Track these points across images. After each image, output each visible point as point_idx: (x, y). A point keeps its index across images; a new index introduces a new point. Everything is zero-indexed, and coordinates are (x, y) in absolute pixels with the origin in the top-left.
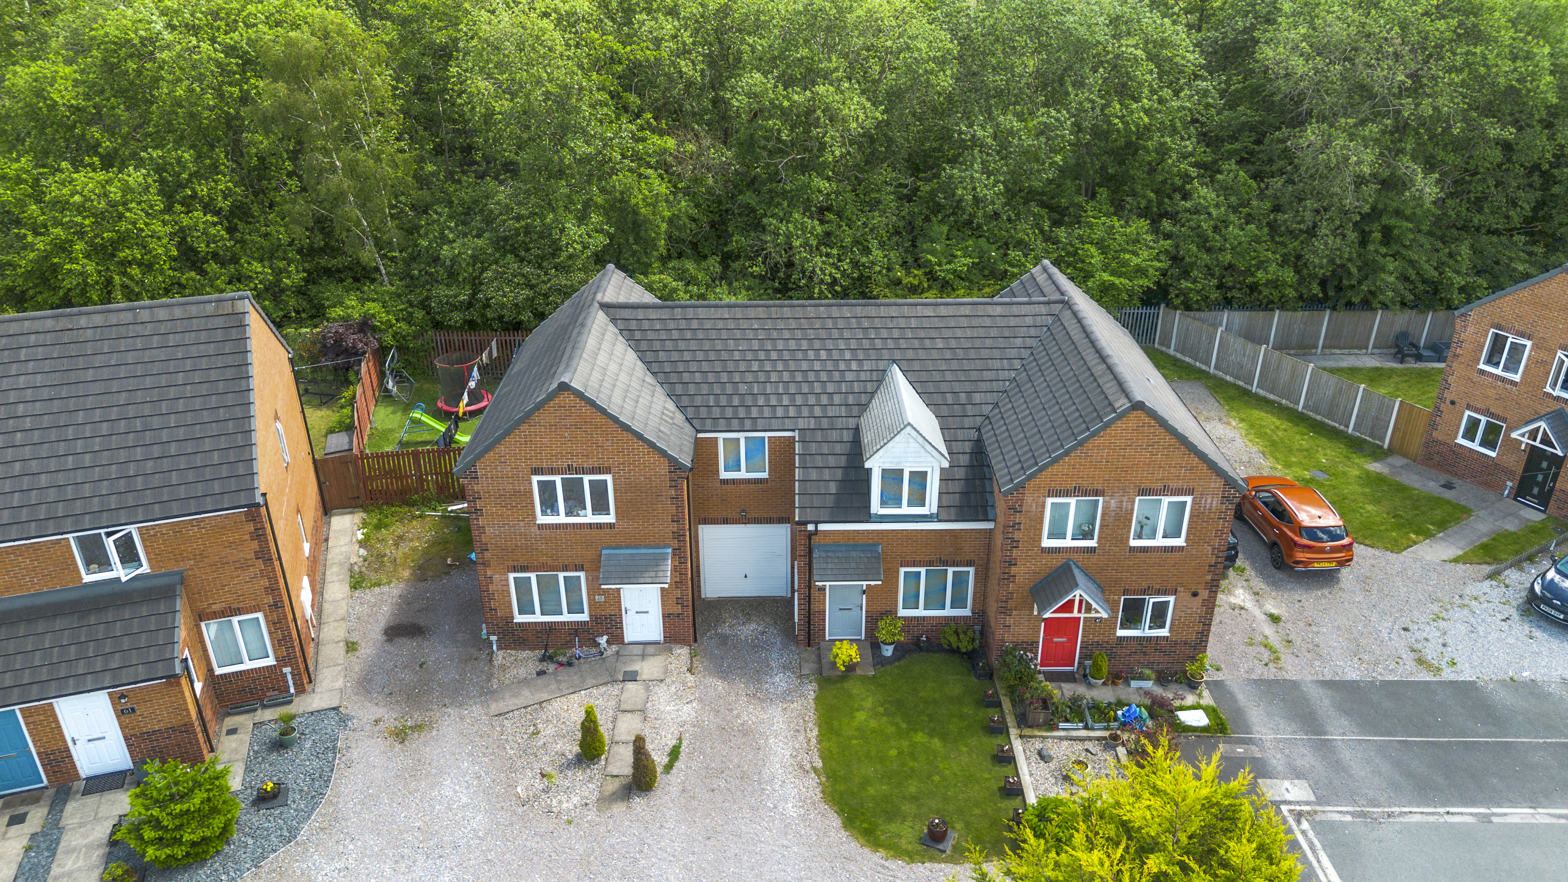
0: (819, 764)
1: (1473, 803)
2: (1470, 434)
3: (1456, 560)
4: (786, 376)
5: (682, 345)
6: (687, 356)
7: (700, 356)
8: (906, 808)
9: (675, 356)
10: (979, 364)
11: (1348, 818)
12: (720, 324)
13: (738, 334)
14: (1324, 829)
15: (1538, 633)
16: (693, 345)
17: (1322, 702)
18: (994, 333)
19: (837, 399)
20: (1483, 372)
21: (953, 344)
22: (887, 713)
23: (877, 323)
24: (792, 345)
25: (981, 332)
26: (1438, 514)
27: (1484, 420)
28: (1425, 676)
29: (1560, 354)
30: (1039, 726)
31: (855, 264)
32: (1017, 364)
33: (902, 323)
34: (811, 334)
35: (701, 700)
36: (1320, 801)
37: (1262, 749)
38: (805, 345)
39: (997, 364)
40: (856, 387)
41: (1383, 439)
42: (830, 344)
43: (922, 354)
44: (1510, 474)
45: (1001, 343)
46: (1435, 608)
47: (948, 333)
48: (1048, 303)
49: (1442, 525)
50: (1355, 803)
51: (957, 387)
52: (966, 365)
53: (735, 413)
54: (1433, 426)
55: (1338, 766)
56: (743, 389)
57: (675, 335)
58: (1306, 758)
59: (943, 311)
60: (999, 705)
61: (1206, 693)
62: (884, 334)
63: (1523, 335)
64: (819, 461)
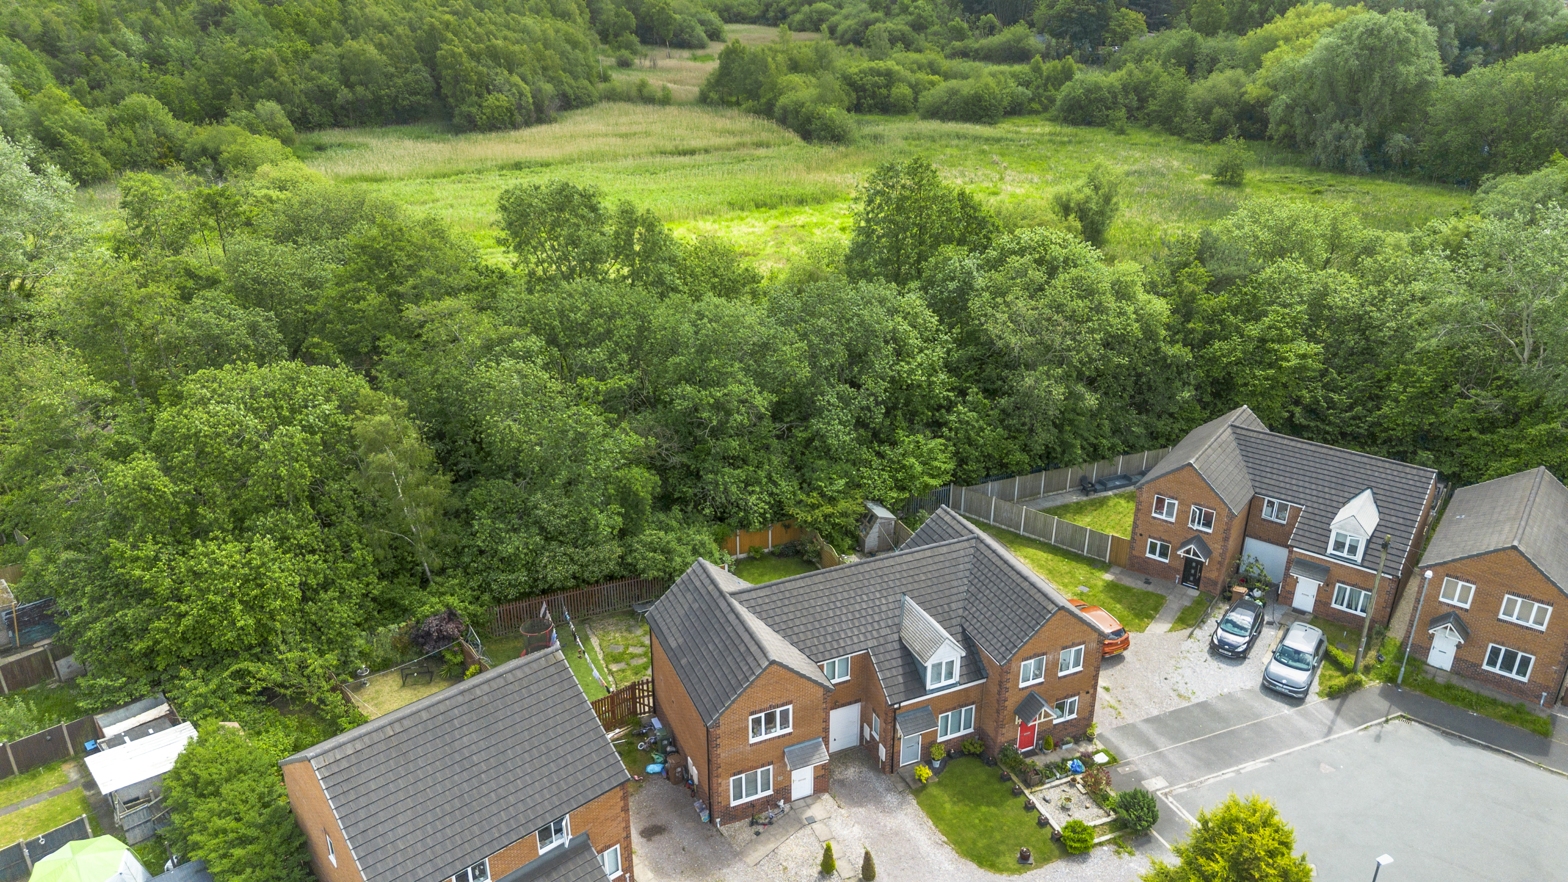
0: (945, 839)
1: (1230, 766)
2: (1153, 551)
3: (1170, 631)
4: (850, 616)
5: (786, 610)
6: (791, 616)
7: (798, 614)
8: (1002, 848)
9: (785, 618)
10: (947, 585)
11: (1185, 790)
12: (801, 591)
13: (814, 595)
14: (1178, 798)
15: (1222, 665)
16: (792, 608)
17: (1148, 730)
18: (947, 564)
19: (883, 624)
20: (1155, 518)
21: (929, 576)
22: (960, 801)
23: (886, 571)
24: (846, 595)
25: (941, 565)
26: (1151, 602)
27: (1159, 543)
28: (1185, 704)
29: (1193, 507)
30: (1037, 785)
31: (771, 494)
32: (966, 581)
33: (898, 568)
34: (854, 586)
35: (858, 823)
36: (1171, 784)
37: (1136, 765)
38: (853, 594)
39: (955, 583)
40: (890, 614)
41: (1105, 557)
42: (865, 590)
43: (916, 586)
44: (1177, 571)
45: (953, 570)
46: (1173, 662)
47: (924, 570)
48: (968, 540)
49: (1156, 609)
50: (1185, 781)
51: (941, 602)
52: (941, 587)
53: (832, 646)
54: (1132, 548)
55: (1170, 764)
56: (830, 629)
57: (779, 604)
58: (1157, 765)
59: (917, 556)
60: (1010, 779)
61: (1098, 742)
62: (892, 577)
63: (1173, 498)
64: (887, 665)
